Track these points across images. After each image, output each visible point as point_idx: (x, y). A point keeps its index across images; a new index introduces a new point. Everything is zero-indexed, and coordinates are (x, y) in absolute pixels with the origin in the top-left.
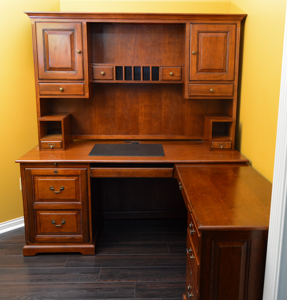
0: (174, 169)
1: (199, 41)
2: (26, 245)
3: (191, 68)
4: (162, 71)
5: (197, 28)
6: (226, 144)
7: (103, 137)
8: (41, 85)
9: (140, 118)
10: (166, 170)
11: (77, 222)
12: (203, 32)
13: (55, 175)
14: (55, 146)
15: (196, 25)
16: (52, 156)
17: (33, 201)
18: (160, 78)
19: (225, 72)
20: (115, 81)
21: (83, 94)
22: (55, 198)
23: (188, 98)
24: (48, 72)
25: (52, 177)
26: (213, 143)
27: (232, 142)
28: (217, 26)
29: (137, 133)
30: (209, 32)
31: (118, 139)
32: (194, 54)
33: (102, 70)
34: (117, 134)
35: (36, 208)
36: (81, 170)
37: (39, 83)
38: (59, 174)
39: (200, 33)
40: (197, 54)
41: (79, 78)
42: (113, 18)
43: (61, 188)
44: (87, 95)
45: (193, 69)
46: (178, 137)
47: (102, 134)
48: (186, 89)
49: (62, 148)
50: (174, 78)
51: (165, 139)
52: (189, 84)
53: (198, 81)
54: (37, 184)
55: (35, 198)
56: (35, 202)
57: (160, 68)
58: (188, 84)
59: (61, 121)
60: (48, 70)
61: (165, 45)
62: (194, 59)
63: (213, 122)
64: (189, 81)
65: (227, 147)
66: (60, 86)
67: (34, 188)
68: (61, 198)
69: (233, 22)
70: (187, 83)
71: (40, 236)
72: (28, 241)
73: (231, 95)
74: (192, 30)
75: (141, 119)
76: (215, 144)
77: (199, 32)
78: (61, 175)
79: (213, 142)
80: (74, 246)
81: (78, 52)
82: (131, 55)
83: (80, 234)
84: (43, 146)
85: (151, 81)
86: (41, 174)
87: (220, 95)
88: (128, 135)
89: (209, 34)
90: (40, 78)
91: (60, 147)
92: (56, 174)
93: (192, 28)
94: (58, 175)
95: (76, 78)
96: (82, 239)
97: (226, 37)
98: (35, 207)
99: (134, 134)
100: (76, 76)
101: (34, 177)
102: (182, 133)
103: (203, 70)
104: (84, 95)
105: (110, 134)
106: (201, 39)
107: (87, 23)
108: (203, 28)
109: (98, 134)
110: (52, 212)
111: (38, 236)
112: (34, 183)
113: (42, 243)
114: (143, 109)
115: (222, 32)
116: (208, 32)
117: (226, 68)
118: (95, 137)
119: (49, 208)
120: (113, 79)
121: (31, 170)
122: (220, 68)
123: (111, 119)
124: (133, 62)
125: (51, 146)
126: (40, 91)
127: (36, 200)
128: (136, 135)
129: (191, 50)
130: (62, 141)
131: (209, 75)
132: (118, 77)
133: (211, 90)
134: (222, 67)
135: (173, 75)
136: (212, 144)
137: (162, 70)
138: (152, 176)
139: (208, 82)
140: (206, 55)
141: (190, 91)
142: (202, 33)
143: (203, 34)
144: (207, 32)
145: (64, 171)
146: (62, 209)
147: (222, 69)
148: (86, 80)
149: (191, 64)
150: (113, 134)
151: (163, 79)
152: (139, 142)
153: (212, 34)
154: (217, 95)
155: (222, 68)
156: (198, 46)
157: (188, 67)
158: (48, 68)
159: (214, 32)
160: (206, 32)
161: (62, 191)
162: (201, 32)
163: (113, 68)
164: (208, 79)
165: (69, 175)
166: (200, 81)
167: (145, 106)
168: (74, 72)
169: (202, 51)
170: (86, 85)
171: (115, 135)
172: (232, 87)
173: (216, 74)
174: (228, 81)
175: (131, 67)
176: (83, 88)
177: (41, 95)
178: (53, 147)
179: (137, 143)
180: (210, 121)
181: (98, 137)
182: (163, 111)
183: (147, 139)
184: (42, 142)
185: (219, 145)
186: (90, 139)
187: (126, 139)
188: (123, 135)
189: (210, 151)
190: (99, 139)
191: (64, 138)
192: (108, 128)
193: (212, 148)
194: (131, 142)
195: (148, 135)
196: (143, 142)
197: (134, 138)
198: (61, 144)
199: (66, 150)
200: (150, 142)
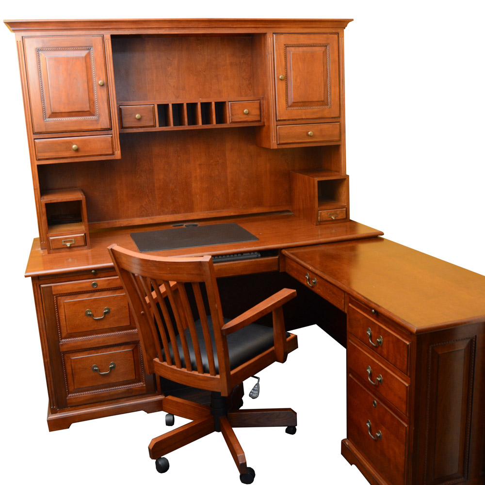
0: (280, 257)
1: (288, 59)
2: (52, 414)
3: (278, 101)
4: (231, 108)
5: (283, 39)
6: (338, 212)
7: (138, 221)
8: (39, 143)
9: (194, 185)
10: (268, 260)
11: (134, 362)
12: (293, 46)
13: (94, 290)
14: (74, 243)
15: (282, 36)
16: (70, 260)
17: (59, 338)
18: (229, 120)
19: (327, 105)
20: (158, 128)
21: (111, 153)
22: (96, 329)
23: (276, 148)
24: (50, 119)
25: (88, 295)
26: (321, 213)
27: (346, 208)
28: (312, 36)
29: (191, 209)
30: (301, 46)
31: (162, 222)
32: (281, 80)
33: (137, 111)
34: (159, 214)
35: (65, 350)
37: (34, 139)
38: (99, 288)
39: (288, 48)
40: (286, 79)
41: (103, 127)
42: (154, 27)
43: (105, 310)
44: (118, 154)
45: (281, 104)
46: (255, 210)
47: (134, 217)
48: (273, 134)
49: (86, 244)
50: (250, 118)
51: (235, 214)
52: (277, 125)
53: (289, 120)
54: (63, 310)
55: (61, 333)
56: (61, 340)
57: (227, 104)
58: (275, 126)
59: (81, 201)
60: (49, 117)
61: (226, 67)
62: (281, 86)
63: (318, 181)
64: (276, 121)
65: (340, 217)
66: (71, 143)
67: (59, 317)
68: (106, 327)
69: (333, 31)
70: (273, 124)
71: (75, 396)
72: (53, 407)
73: (337, 139)
74: (276, 43)
75: (196, 186)
76: (323, 214)
77: (287, 46)
78: (103, 289)
79: (320, 212)
80: (132, 403)
81: (101, 84)
82: (174, 87)
83: (140, 382)
84: (53, 246)
85: (214, 125)
86: (69, 292)
87: (322, 140)
88: (176, 213)
89: (301, 49)
90: (36, 130)
91: (83, 244)
92: (96, 289)
93: (276, 40)
94: (98, 290)
95: (99, 127)
96: (145, 388)
97: (325, 53)
98: (63, 349)
99: (186, 211)
100: (98, 124)
101: (57, 298)
102: (260, 204)
103: (295, 104)
104: (113, 154)
105: (147, 215)
106: (290, 57)
107: (113, 37)
108: (293, 40)
109: (127, 217)
110: (92, 351)
111: (70, 397)
112: (57, 308)
113: (78, 406)
114: (198, 171)
115: (318, 46)
116: (300, 46)
117: (328, 100)
118: (124, 222)
119: (88, 347)
120: (154, 126)
121: (51, 287)
122: (319, 100)
123: (147, 191)
124: (177, 97)
125: (68, 245)
126: (38, 152)
127: (64, 335)
128: (190, 212)
129: (277, 74)
130: (85, 234)
131: (304, 110)
132: (164, 121)
133: (309, 133)
134: (323, 97)
135: (248, 114)
136: (319, 214)
137: (231, 106)
138: (248, 272)
139: (304, 122)
140: (298, 80)
141: (278, 136)
142: (290, 48)
143: (293, 49)
144: (298, 46)
145: (107, 282)
146: (109, 344)
147: (322, 101)
148: (115, 129)
149: (278, 95)
150: (153, 215)
151: (233, 121)
153: (305, 48)
154: (318, 140)
155: (323, 100)
156: (286, 68)
157: (274, 100)
158: (49, 112)
159: (308, 46)
160: (296, 46)
161: (106, 315)
162: (289, 47)
163: (154, 108)
164: (304, 117)
165: (116, 287)
166: (293, 120)
167: (200, 165)
168: (94, 117)
169: (292, 75)
170: (116, 137)
171: (156, 215)
172: (338, 126)
173: (315, 109)
174: (332, 118)
175: (183, 104)
176: (111, 143)
177: (39, 160)
178: (71, 245)
179: (196, 225)
180: (314, 180)
181: (129, 222)
182: (229, 170)
183: (208, 217)
184: (51, 238)
185: (330, 215)
186: (116, 226)
187: (175, 220)
188: (169, 214)
189: (317, 225)
190: (131, 225)
191: (88, 229)
192: (144, 206)
193: (319, 220)
194: (184, 226)
195: (209, 210)
196: (202, 223)
197: (187, 219)
198: (84, 238)
199: (93, 248)
200: (213, 222)
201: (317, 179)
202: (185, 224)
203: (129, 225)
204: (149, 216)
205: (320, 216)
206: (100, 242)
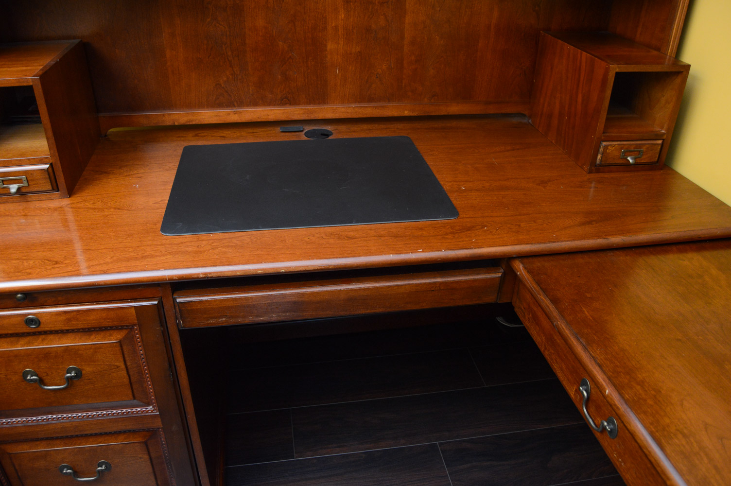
0: (504, 274)
6: (644, 149)
7: (208, 116)
9: (330, 46)
13: (33, 333)
14: (25, 184)
22: (54, 405)
25: (23, 340)
26: (606, 147)
27: (663, 140)
29: (321, 98)
31: (259, 120)
34: (255, 104)
36: (136, 307)
43: (69, 372)
46: (455, 109)
47: (201, 106)
49: (55, 188)
51: (412, 114)
59: (31, 87)
63: (617, 73)
68: (77, 402)
75: (335, 49)
76: (611, 148)
79: (604, 144)
88: (290, 104)
91: (50, 188)
92: (35, 330)
94: (45, 332)
99: (311, 101)
102: (465, 95)
105: (230, 104)
109: (189, 106)
114: (342, 16)
118: (181, 116)
123: (230, 53)
125: (13, 188)
128: (320, 103)
130: (51, 165)
136: (601, 149)
145: (63, 318)
150: (241, 104)
152: (329, 128)
161: (74, 381)
167: (348, 2)
171: (248, 106)
178: (19, 189)
179: (326, 134)
180: (607, 71)
181: (190, 117)
182: (408, 19)
183: (355, 116)
185: (625, 152)
186: (165, 125)
187: (287, 119)
188: (274, 105)
189: (590, 172)
190: (194, 123)
191: (57, 154)
192: (222, 85)
193: (598, 162)
194: (304, 132)
195: (359, 102)
196: (343, 128)
197: (312, 117)
198: (49, 174)
199: (76, 196)
200: (365, 126)
201: (615, 68)
202: (308, 128)
203: (191, 123)
204: (234, 106)
205: (602, 154)
206: (109, 170)
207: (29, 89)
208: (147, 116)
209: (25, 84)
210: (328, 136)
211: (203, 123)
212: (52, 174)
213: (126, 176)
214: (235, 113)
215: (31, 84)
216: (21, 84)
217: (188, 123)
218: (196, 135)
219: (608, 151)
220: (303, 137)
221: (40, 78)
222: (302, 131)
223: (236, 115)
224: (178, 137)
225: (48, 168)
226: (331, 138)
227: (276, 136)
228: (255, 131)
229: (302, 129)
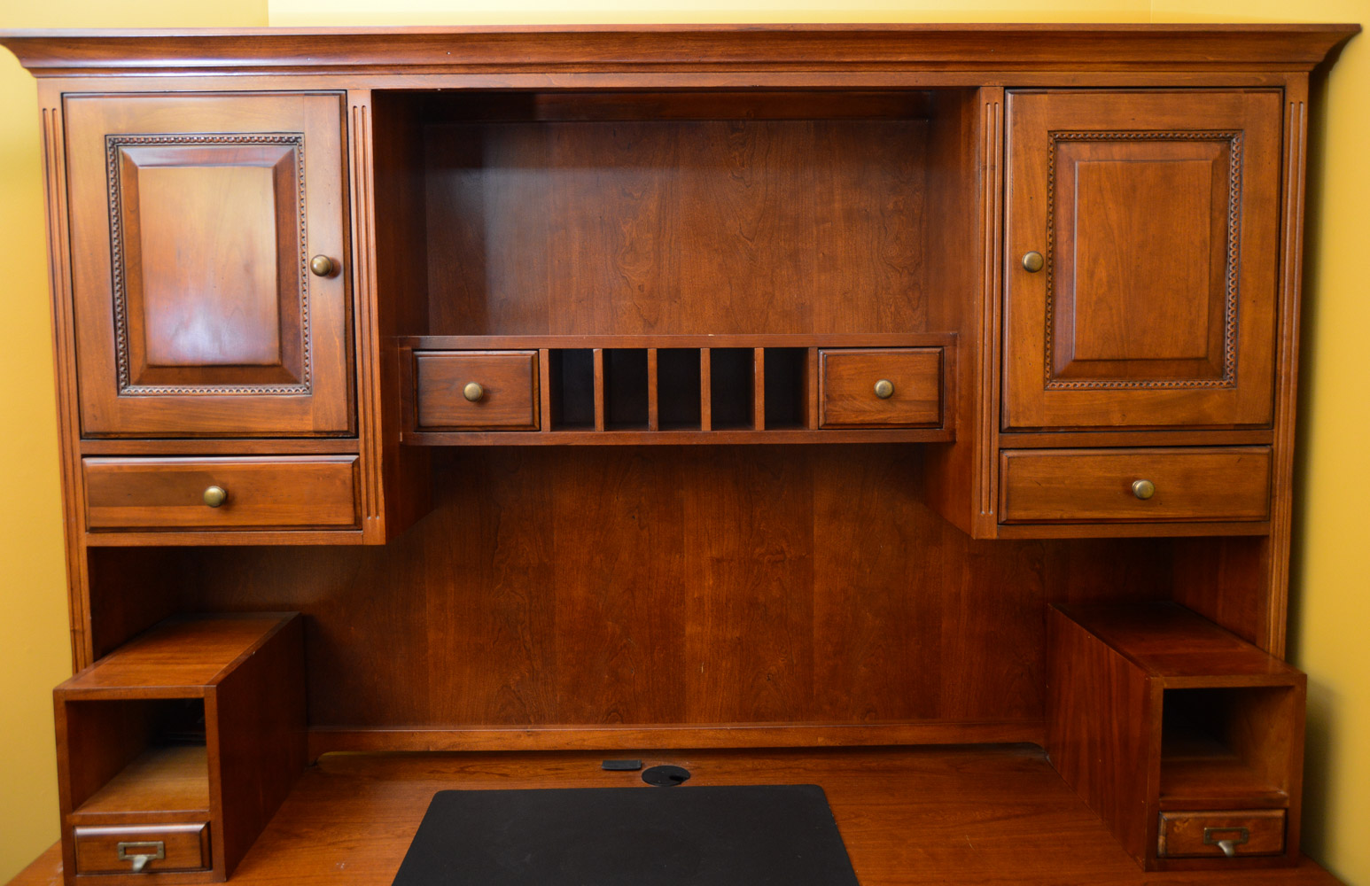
1: (1061, 191)
3: (1013, 354)
4: (826, 374)
5: (1044, 111)
6: (1249, 826)
7: (484, 737)
8: (99, 471)
9: (690, 629)
12: (1084, 140)
14: (160, 854)
15: (1043, 99)
18: (814, 417)
19: (1220, 373)
20: (547, 436)
21: (348, 520)
23: (995, 536)
24: (140, 389)
26: (1171, 823)
27: (1286, 810)
28: (1169, 99)
29: (674, 712)
30: (1120, 140)
31: (568, 748)
32: (1029, 270)
33: (473, 370)
34: (563, 719)
37: (84, 456)
39: (1063, 147)
40: (1049, 268)
41: (324, 427)
42: (533, 60)
44: (375, 529)
45: (1026, 362)
46: (907, 734)
47: (475, 720)
48: (984, 481)
49: (207, 864)
50: (897, 414)
51: (832, 744)
52: (1001, 449)
53: (1053, 430)
57: (812, 357)
58: (995, 453)
59: (201, 700)
60: (139, 383)
61: (828, 225)
62: (1027, 298)
63: (1169, 694)
64: (1000, 431)
65: (1256, 845)
66: (207, 477)
69: (1263, 79)
70: (986, 443)
73: (1251, 512)
74: (1015, 124)
75: (697, 633)
76: (1182, 825)
77: (1059, 138)
79: (1166, 816)
81: (320, 270)
82: (641, 288)
84: (84, 862)
85: (760, 434)
87: (1189, 514)
88: (623, 721)
89: (1118, 150)
90: (88, 428)
91: (197, 862)
93: (1015, 113)
95: (308, 425)
97: (1220, 167)
99: (655, 718)
100: (305, 413)
102: (925, 709)
103: (1082, 368)
104: (358, 524)
105: (523, 720)
106: (1073, 181)
107: (378, 96)
108: (1086, 113)
109: (456, 720)
114: (710, 581)
115: (1194, 140)
116: (1114, 140)
117: (1223, 353)
118: (438, 737)
120: (534, 427)
122: (1188, 354)
123: (528, 637)
124: (650, 324)
125: (139, 861)
126: (91, 505)
128: (672, 721)
129: (1014, 246)
130: (208, 826)
131: (1121, 395)
132: (568, 410)
133: (1138, 485)
134: (1202, 342)
135: (890, 397)
136: (1162, 827)
137: (826, 365)
139: (1115, 438)
140: (1102, 273)
141: (1004, 493)
142: (1073, 146)
143: (1085, 149)
144: (1106, 140)
147: (1197, 359)
148: (370, 436)
149: (1013, 330)
150: (541, 719)
151: (832, 421)
152: (685, 764)
153: (1135, 149)
154: (1170, 514)
155: (1202, 353)
156: (1052, 225)
157: (996, 350)
158: (137, 366)
159: (1150, 140)
160: (1098, 140)
162: (1067, 140)
163: (535, 361)
164: (1116, 420)
166: (1069, 429)
167: (719, 561)
168: (292, 388)
169: (1076, 253)
170: (371, 466)
171: (552, 724)
172: (1263, 462)
173: (1167, 389)
174: (1239, 427)
175: (645, 351)
176: (349, 483)
177: (93, 530)
178: (148, 864)
179: (679, 777)
180: (1148, 685)
181: (456, 739)
182: (818, 587)
183: (732, 745)
184: (80, 831)
185: (1210, 833)
186: (411, 750)
187: (615, 747)
188: (596, 723)
189: (1149, 869)
190: (460, 749)
191: (220, 807)
192: (513, 688)
193: (1161, 850)
194: (643, 771)
195: (738, 721)
196: (710, 764)
197: (658, 745)
198: (201, 841)
199: (239, 879)
200: (749, 763)
201: (1162, 682)
202: (651, 764)
203: (455, 749)
204: (530, 723)
205: (1166, 835)
206: (305, 830)
207: (198, 704)
208: (386, 735)
209: (193, 696)
210: (680, 779)
211: (476, 749)
212: (205, 840)
213: (330, 844)
214: (530, 734)
215: (202, 695)
216: (187, 696)
217: (451, 749)
218: (462, 770)
219: (1175, 829)
220: (638, 782)
221: (217, 688)
222: (640, 769)
223: (531, 738)
224: (432, 772)
225: (202, 831)
226: (685, 784)
227: (592, 778)
228: (560, 766)
229: (639, 767)
